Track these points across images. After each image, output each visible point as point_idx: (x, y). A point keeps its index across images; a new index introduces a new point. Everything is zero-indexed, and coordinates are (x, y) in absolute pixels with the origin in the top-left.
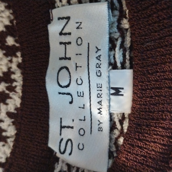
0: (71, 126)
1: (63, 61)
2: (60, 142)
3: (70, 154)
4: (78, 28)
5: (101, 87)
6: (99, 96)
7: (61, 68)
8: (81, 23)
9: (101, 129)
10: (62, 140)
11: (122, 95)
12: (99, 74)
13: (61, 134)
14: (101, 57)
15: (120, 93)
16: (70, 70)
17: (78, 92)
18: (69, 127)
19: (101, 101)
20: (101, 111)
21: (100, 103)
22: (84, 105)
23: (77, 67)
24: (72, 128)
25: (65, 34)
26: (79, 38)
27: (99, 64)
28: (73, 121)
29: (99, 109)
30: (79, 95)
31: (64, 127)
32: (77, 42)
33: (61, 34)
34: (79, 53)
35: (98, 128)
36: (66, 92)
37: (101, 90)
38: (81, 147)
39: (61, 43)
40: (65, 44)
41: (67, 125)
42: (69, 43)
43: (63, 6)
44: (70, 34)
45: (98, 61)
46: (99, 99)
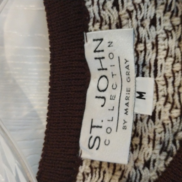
0: (100, 125)
1: (101, 71)
2: (90, 139)
3: (97, 149)
4: (109, 46)
5: (129, 91)
6: (127, 98)
7: (101, 77)
8: (112, 42)
9: (125, 128)
10: (91, 137)
11: (144, 99)
12: (129, 80)
13: (90, 133)
14: (129, 66)
15: (143, 97)
16: (108, 78)
17: (111, 96)
18: (98, 127)
19: (128, 103)
20: (127, 112)
21: (127, 104)
22: (113, 107)
23: (113, 75)
24: (101, 127)
25: (99, 51)
26: (110, 53)
27: (128, 72)
28: (102, 121)
29: (126, 110)
30: (112, 98)
31: (94, 127)
32: (109, 56)
33: (95, 51)
34: (112, 65)
35: (123, 126)
36: (102, 96)
37: (129, 94)
38: (107, 143)
39: (96, 58)
40: (100, 59)
41: (96, 125)
42: (103, 58)
43: (95, 30)
44: (103, 51)
45: (127, 70)
46: (127, 101)
